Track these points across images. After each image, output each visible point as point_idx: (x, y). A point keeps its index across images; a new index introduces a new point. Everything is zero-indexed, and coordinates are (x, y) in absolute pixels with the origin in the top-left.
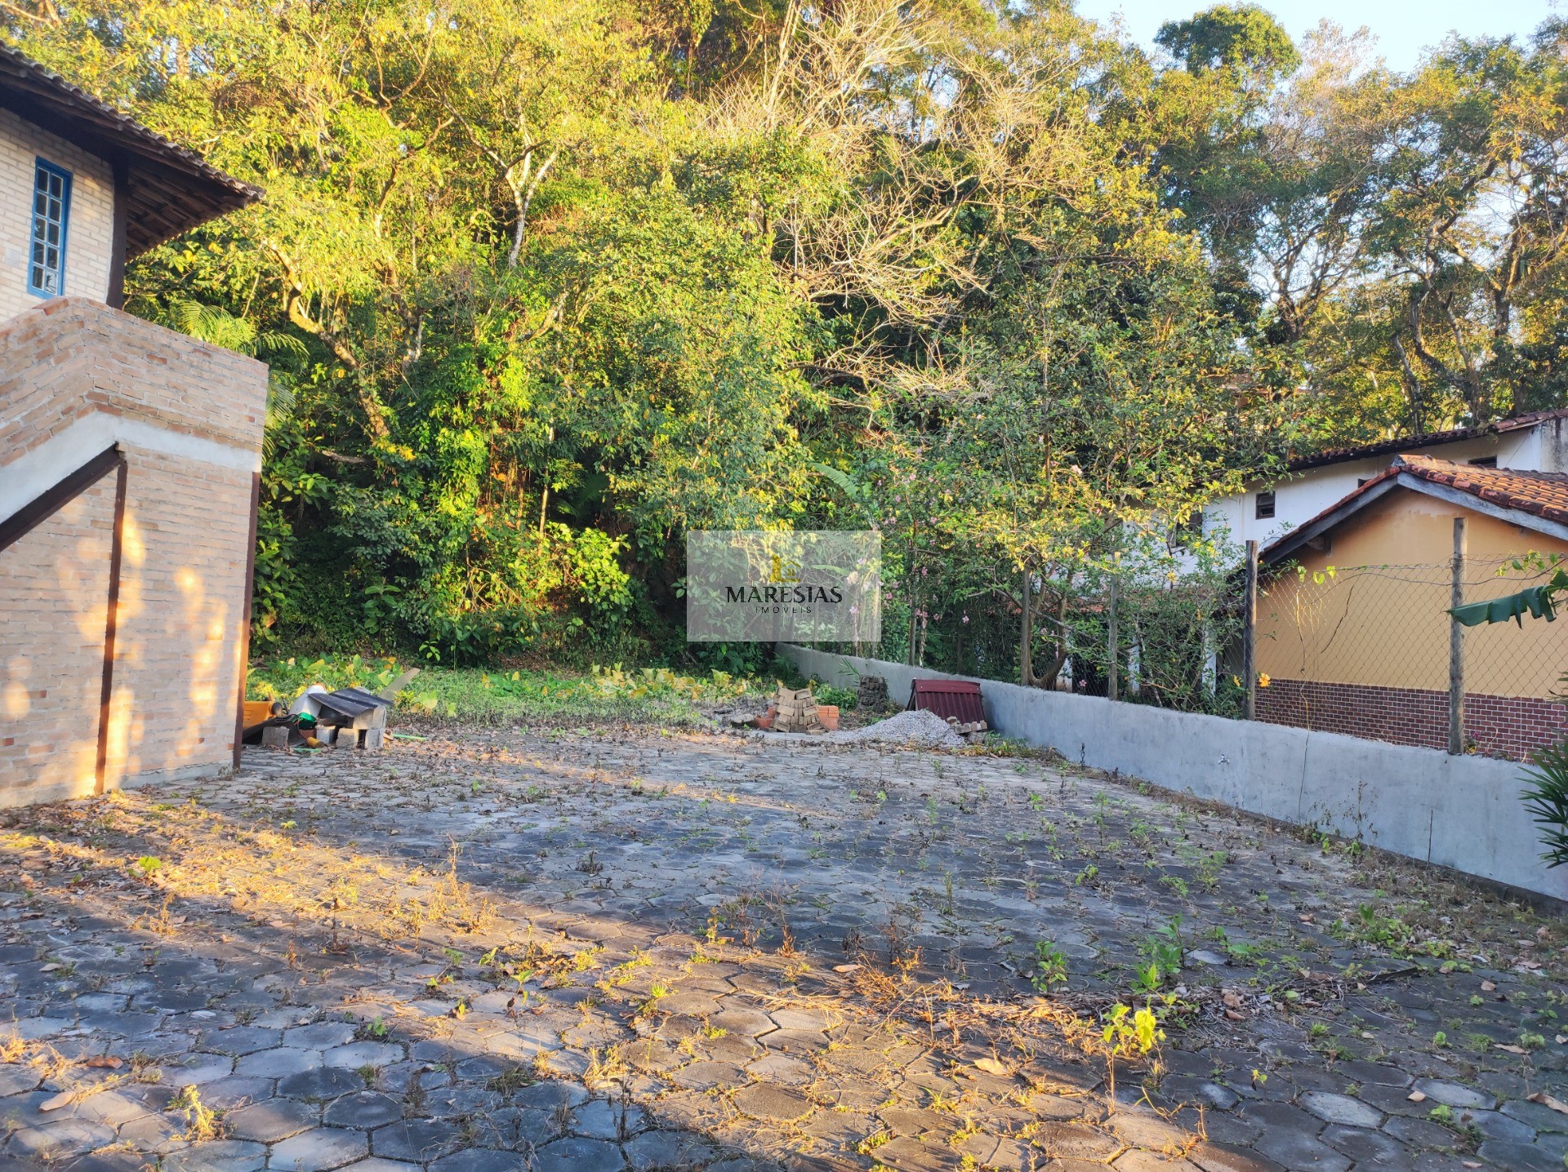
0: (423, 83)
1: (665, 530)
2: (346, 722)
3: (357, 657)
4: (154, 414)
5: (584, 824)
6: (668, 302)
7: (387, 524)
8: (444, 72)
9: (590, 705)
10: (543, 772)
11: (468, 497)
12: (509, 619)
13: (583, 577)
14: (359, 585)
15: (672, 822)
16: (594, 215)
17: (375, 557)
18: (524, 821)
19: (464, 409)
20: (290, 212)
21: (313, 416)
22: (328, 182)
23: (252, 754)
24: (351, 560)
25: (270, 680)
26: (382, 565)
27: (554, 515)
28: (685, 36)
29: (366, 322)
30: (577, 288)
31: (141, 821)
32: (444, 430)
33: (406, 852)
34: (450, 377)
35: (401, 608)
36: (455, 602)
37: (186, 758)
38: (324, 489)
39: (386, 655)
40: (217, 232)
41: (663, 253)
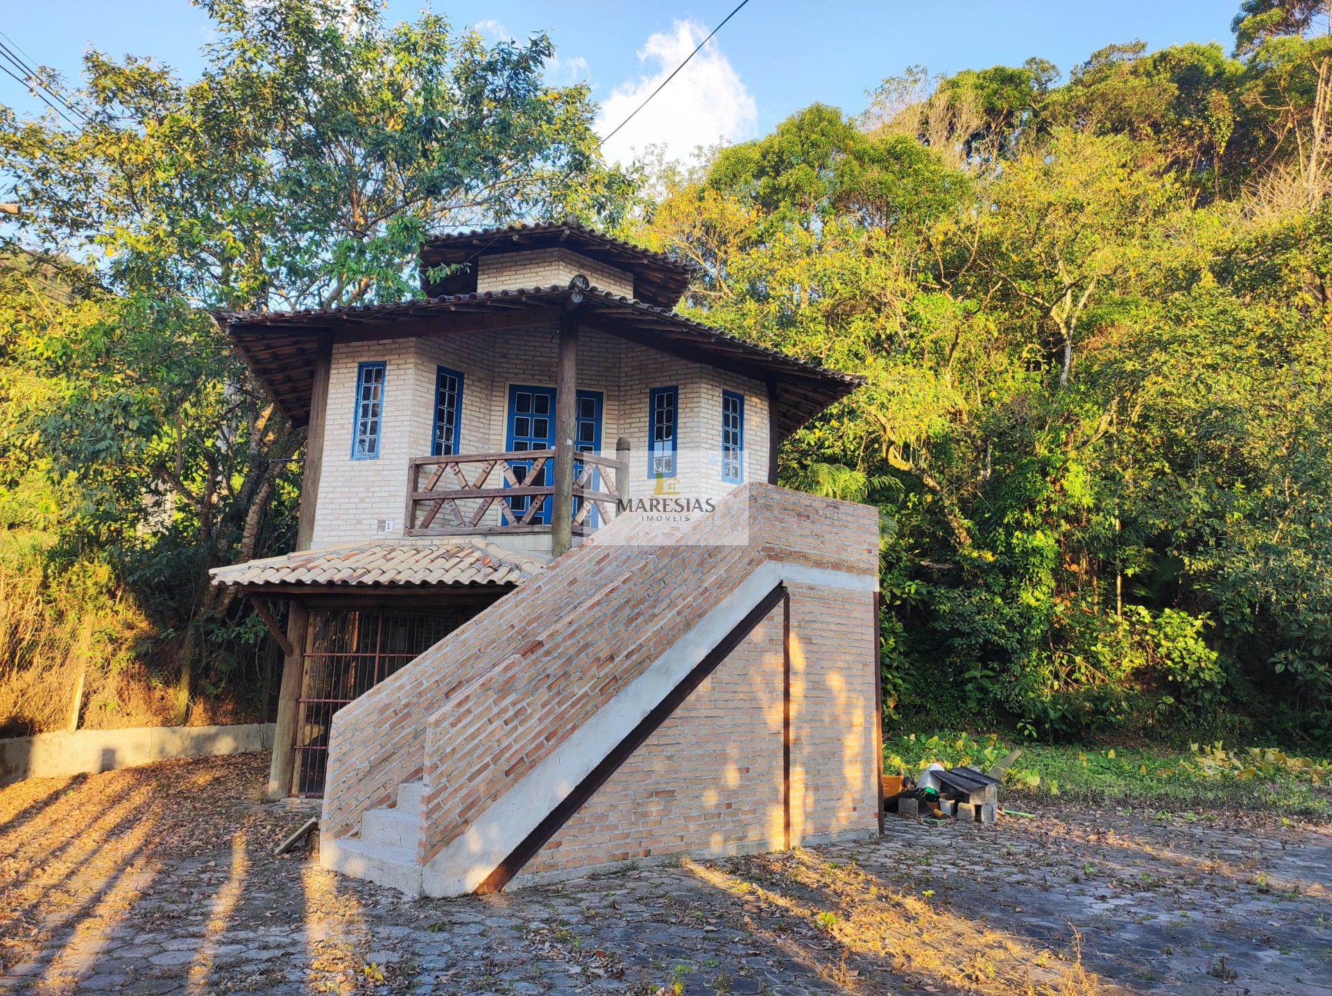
0: (975, 260)
1: (1252, 606)
2: (964, 798)
3: (964, 734)
4: (804, 556)
5: (1209, 921)
6: (1224, 387)
7: (977, 618)
8: (992, 248)
9: (1194, 785)
10: (1154, 859)
11: (1044, 589)
12: (1098, 699)
13: (1168, 656)
14: (960, 671)
15: (1312, 929)
16: (1137, 328)
17: (969, 646)
18: (1142, 911)
19: (1032, 513)
20: (883, 387)
21: (911, 535)
22: (908, 355)
23: (892, 820)
24: (951, 650)
25: (898, 753)
26: (977, 653)
27: (1129, 598)
28: (1207, 149)
29: (945, 454)
30: (1128, 394)
31: (817, 877)
32: (1017, 533)
33: (1033, 932)
34: (1018, 488)
35: (996, 690)
36: (1044, 684)
37: (844, 823)
38: (925, 592)
39: (988, 731)
40: (835, 411)
41: (1212, 345)
